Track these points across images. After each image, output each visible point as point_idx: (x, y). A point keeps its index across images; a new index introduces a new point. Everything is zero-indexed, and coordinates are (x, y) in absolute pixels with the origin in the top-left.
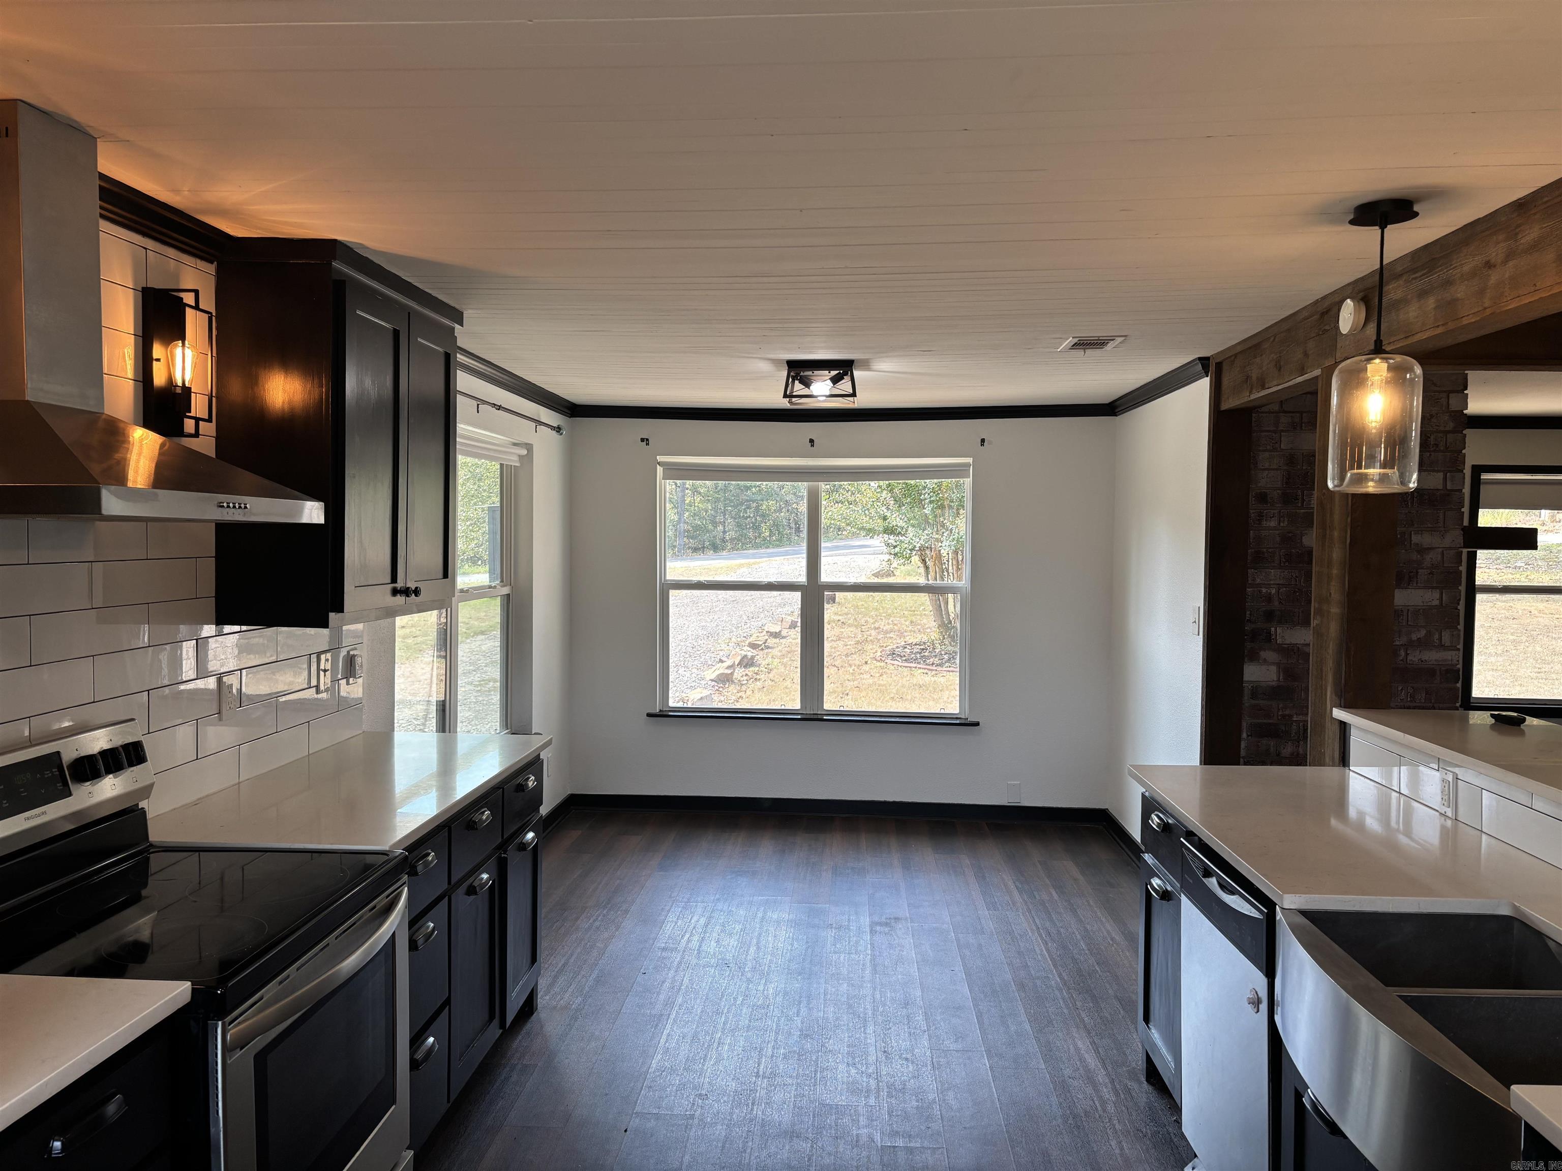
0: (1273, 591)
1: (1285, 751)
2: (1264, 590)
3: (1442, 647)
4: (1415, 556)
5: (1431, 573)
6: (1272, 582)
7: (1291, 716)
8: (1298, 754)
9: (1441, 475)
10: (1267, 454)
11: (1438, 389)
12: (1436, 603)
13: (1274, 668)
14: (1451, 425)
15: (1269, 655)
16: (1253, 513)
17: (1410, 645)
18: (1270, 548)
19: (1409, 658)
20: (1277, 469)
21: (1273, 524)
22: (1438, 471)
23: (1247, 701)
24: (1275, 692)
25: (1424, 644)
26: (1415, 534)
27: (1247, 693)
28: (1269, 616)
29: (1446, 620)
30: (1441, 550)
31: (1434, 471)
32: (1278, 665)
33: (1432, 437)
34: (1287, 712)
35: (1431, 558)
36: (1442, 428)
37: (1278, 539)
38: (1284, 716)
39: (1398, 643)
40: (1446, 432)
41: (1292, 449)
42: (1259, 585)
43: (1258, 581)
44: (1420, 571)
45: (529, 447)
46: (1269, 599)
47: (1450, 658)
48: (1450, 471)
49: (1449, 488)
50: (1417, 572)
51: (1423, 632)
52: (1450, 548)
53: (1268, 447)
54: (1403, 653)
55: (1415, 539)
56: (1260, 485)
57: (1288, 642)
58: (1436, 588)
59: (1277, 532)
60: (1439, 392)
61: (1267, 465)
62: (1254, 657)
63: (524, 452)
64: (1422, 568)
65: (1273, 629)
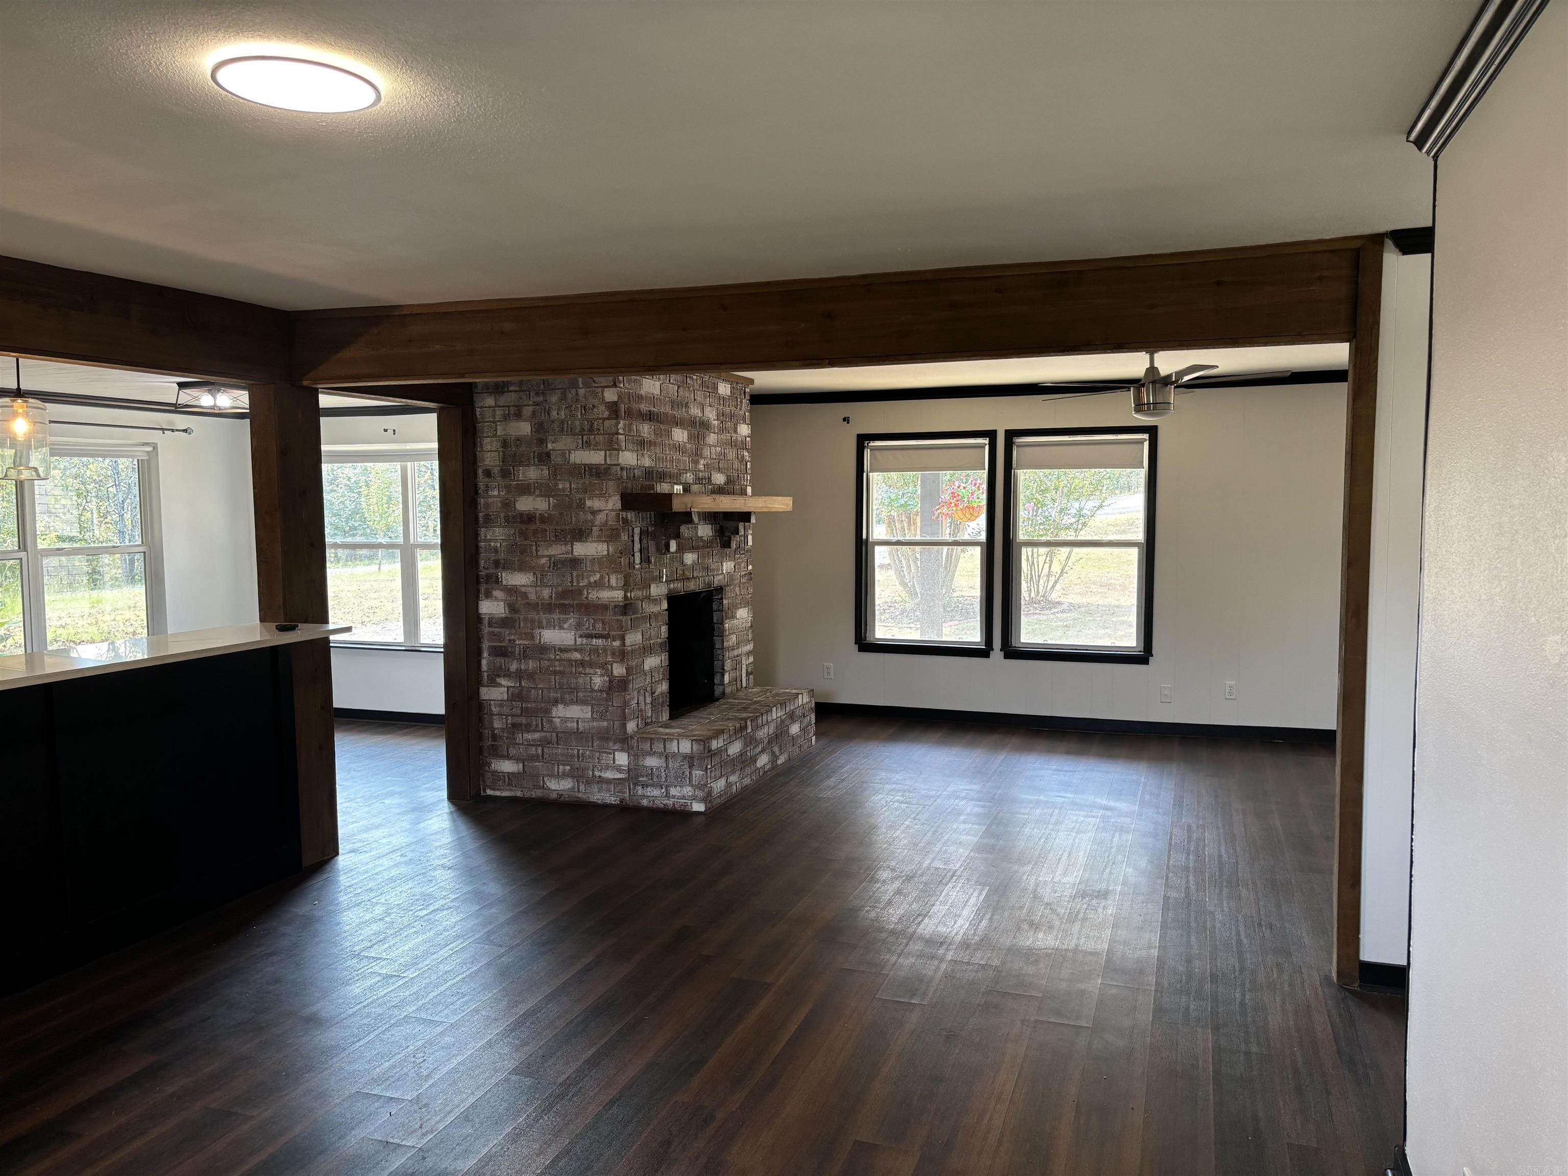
0: (499, 545)
1: (512, 667)
2: (492, 544)
3: (611, 588)
4: (590, 517)
5: (601, 530)
6: (497, 538)
7: (514, 640)
8: (521, 669)
9: (603, 453)
10: (489, 439)
11: (597, 385)
12: (605, 553)
13: (502, 604)
14: (606, 414)
15: (497, 593)
16: (481, 486)
17: (590, 585)
18: (495, 512)
19: (590, 596)
20: (496, 451)
21: (496, 493)
22: (600, 450)
23: (486, 629)
24: (505, 622)
25: (599, 585)
26: (588, 499)
27: (486, 622)
28: (497, 563)
29: (613, 566)
30: (607, 511)
31: (598, 450)
32: (505, 601)
33: (596, 423)
34: (512, 637)
35: (601, 518)
36: (600, 416)
37: (499, 504)
38: (510, 640)
39: (581, 584)
40: (604, 419)
41: (505, 435)
42: (490, 540)
43: (489, 537)
44: (593, 528)
45: (155, 447)
46: (496, 551)
47: (617, 596)
48: (609, 450)
49: (608, 462)
50: (592, 529)
51: (598, 576)
52: (612, 510)
53: (490, 434)
54: (586, 593)
55: (589, 503)
56: (486, 463)
57: (510, 584)
58: (604, 541)
59: (499, 499)
60: (598, 387)
61: (489, 449)
62: (488, 595)
63: (150, 449)
64: (596, 526)
65: (500, 574)
